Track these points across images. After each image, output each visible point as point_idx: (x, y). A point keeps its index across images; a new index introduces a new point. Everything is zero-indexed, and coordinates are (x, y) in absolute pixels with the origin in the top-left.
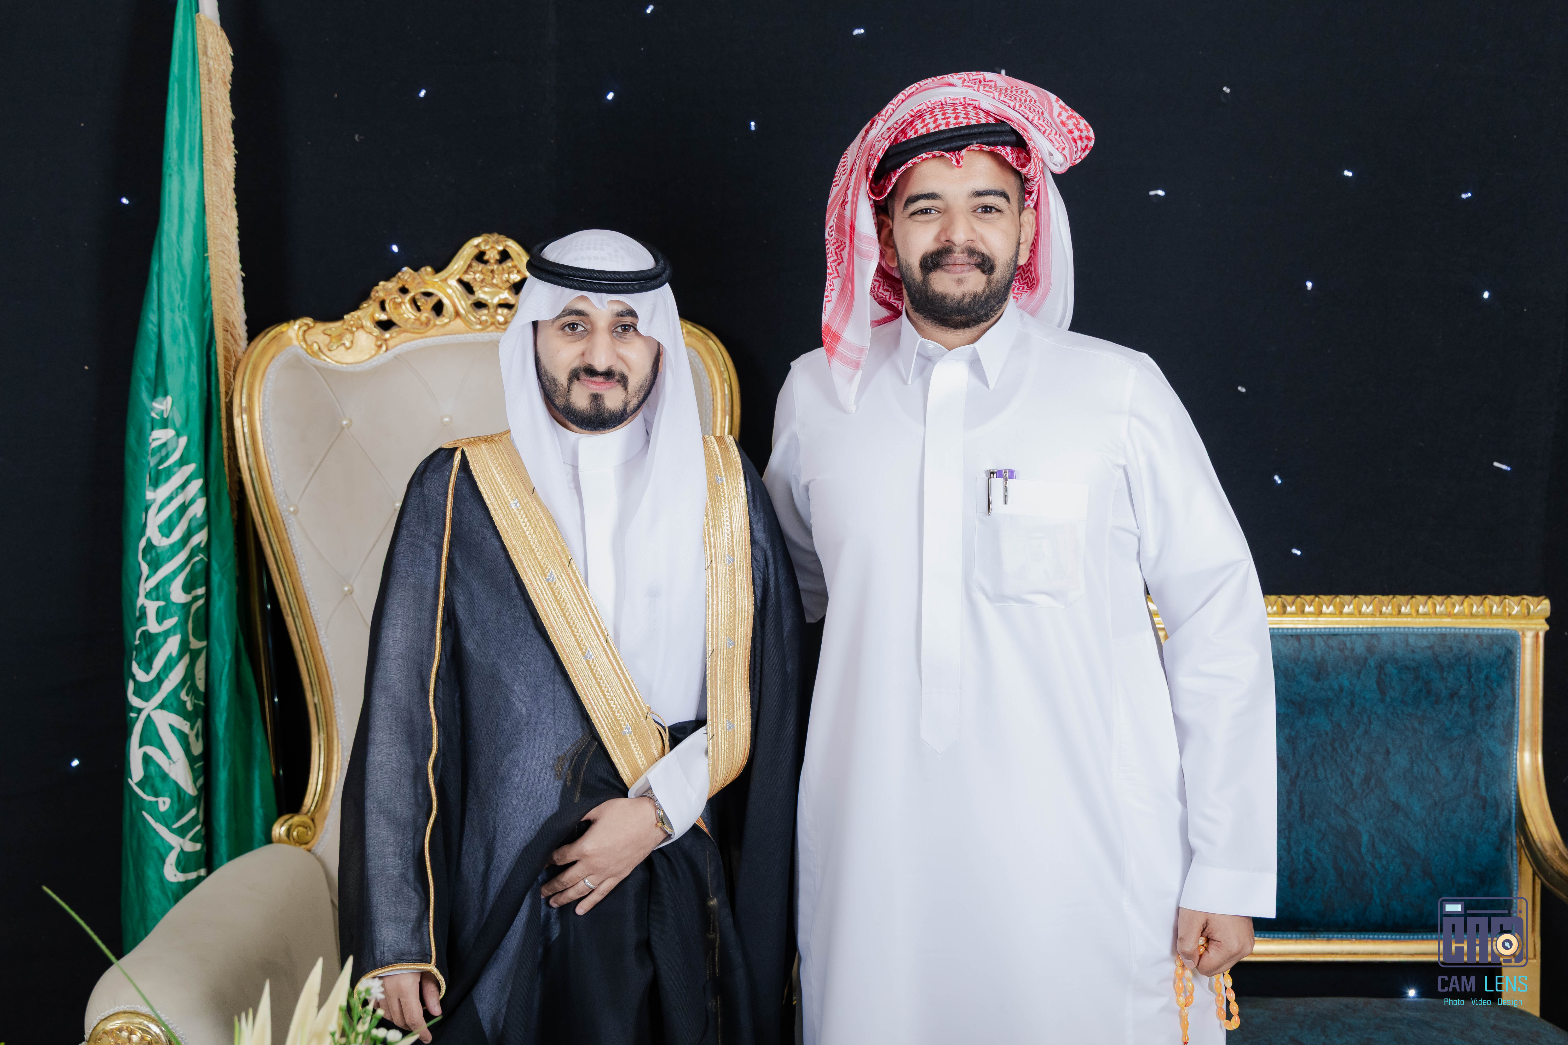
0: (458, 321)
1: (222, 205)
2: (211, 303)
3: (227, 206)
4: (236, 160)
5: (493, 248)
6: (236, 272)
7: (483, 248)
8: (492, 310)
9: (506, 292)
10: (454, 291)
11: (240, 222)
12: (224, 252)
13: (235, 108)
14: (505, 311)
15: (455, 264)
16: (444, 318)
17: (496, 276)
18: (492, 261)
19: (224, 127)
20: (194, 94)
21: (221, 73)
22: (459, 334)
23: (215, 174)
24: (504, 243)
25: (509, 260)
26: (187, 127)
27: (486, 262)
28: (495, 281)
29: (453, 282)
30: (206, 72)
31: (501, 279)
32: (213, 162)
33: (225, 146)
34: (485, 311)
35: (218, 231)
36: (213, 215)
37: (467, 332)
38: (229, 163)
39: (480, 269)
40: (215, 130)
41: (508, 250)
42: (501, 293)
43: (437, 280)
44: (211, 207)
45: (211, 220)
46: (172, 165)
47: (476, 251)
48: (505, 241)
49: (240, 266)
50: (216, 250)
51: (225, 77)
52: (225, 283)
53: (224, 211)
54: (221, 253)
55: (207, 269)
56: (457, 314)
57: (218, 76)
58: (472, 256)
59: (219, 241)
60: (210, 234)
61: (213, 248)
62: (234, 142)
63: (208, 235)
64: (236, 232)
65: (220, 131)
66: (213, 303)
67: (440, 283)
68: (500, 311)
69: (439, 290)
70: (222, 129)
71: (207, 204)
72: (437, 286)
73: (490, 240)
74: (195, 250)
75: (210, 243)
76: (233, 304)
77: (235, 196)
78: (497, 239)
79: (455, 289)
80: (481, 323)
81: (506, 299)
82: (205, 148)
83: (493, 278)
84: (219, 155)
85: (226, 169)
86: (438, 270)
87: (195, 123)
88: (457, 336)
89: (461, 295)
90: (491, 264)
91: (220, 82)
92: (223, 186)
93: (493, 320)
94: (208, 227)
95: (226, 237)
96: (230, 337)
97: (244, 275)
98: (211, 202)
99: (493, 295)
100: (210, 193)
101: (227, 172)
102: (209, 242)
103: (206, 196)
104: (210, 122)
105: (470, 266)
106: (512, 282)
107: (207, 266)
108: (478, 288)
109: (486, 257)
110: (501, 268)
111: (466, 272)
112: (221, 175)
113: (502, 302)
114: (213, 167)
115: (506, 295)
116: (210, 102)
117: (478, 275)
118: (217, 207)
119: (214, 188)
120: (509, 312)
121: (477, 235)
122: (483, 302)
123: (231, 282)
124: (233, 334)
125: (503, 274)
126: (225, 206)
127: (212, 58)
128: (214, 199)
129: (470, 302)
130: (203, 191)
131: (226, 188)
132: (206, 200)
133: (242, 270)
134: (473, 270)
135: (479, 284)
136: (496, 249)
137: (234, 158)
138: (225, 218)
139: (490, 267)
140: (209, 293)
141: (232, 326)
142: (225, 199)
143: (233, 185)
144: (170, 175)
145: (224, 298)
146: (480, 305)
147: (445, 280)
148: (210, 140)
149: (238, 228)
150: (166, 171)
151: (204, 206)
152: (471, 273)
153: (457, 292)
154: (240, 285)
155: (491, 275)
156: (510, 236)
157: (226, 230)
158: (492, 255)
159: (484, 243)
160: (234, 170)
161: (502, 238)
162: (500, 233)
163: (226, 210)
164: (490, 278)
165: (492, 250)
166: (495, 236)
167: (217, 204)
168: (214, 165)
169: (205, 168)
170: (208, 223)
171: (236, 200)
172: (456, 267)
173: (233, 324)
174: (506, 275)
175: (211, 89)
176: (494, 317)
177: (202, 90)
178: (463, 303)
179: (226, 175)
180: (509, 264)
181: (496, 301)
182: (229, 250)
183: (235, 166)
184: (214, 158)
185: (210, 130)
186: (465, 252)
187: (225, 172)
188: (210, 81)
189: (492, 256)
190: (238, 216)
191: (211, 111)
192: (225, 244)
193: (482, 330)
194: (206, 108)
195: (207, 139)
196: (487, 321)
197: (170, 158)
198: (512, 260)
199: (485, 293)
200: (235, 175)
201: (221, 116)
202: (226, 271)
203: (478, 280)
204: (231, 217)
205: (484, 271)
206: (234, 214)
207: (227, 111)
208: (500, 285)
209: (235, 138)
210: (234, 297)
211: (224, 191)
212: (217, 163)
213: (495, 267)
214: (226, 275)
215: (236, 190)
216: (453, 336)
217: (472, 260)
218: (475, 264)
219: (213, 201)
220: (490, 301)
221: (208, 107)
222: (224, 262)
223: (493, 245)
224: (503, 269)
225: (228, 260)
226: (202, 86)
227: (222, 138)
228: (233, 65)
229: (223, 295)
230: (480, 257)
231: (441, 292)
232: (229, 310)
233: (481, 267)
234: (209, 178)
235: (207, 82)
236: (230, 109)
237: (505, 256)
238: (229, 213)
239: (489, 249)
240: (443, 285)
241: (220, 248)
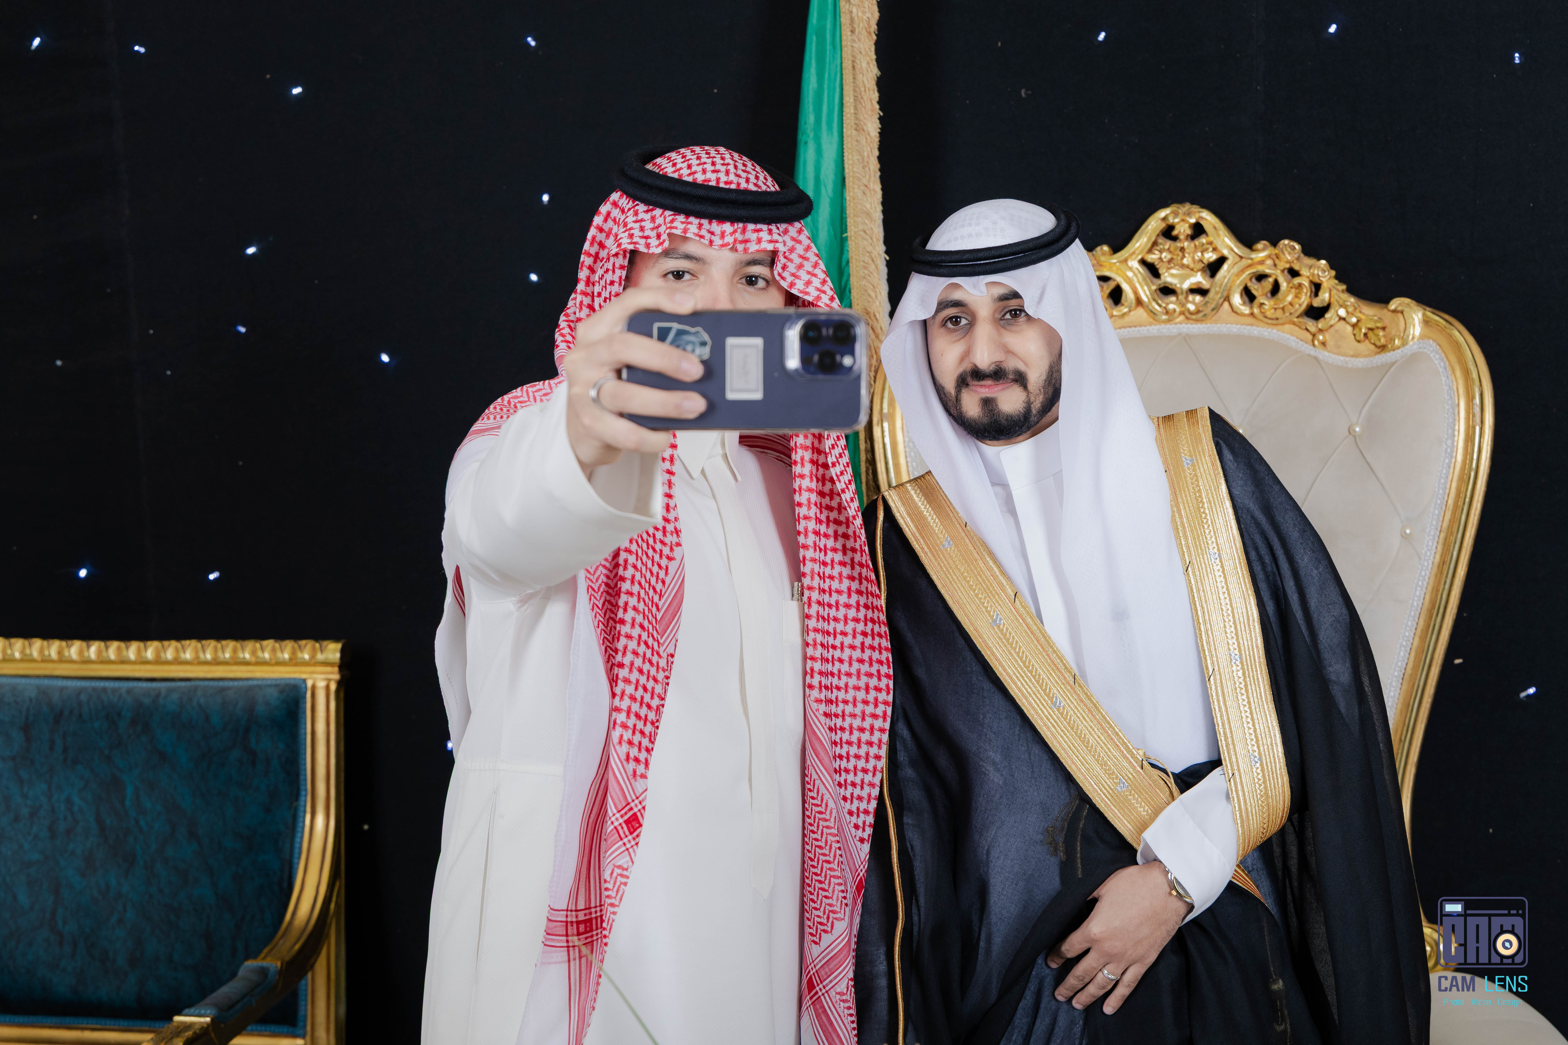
0: (1140, 311)
1: (864, 177)
2: (850, 292)
3: (870, 177)
4: (881, 123)
5: (1183, 220)
6: (879, 254)
7: (1171, 220)
8: (1181, 297)
9: (1199, 274)
10: (1135, 275)
11: (884, 196)
12: (865, 232)
13: (881, 62)
14: (1198, 298)
15: (1137, 242)
16: (1123, 307)
17: (1187, 255)
18: (1182, 237)
19: (868, 85)
20: (834, 48)
21: (865, 22)
22: (1140, 326)
23: (857, 141)
24: (1197, 215)
25: (1204, 236)
26: (826, 86)
27: (1175, 239)
28: (1185, 261)
29: (1134, 264)
30: (848, 21)
31: (1193, 258)
32: (855, 126)
33: (869, 106)
34: (1173, 299)
35: (859, 207)
36: (854, 188)
37: (1151, 324)
38: (873, 127)
39: (1167, 247)
40: (857, 89)
41: (1202, 222)
42: (1192, 276)
43: (1114, 261)
44: (851, 179)
45: (852, 194)
46: (808, 131)
47: (1163, 225)
48: (1199, 212)
49: (884, 248)
50: (856, 230)
51: (870, 26)
52: (866, 268)
53: (866, 183)
54: (862, 233)
55: (845, 252)
56: (1139, 302)
57: (861, 25)
58: (1158, 232)
59: (859, 219)
60: (850, 211)
61: (853, 228)
62: (879, 103)
63: (848, 212)
64: (880, 208)
65: (863, 89)
66: (852, 291)
67: (1118, 264)
68: (1191, 298)
69: (1117, 273)
70: (865, 87)
71: (847, 176)
72: (1114, 268)
73: (1180, 211)
74: (831, 229)
75: (850, 221)
76: (876, 292)
77: (878, 166)
78: (1188, 210)
79: (1137, 272)
80: (1167, 313)
81: (1200, 283)
82: (846, 110)
83: (1184, 257)
84: (862, 118)
85: (869, 134)
86: (1116, 249)
87: (835, 80)
88: (1138, 328)
89: (1144, 279)
90: (1180, 240)
91: (864, 32)
92: (866, 154)
93: (1183, 309)
94: (848, 203)
95: (868, 215)
96: (871, 331)
97: (888, 258)
98: (851, 174)
99: (1184, 278)
100: (850, 162)
101: (871, 137)
102: (848, 220)
103: (846, 166)
104: (851, 80)
105: (1155, 244)
106: (1206, 262)
107: (846, 249)
108: (1164, 271)
109: (1175, 233)
110: (1192, 245)
111: (1150, 251)
112: (864, 142)
113: (1194, 287)
114: (854, 132)
115: (1199, 279)
116: (853, 56)
117: (1164, 255)
118: (859, 179)
119: (856, 157)
120: (1202, 299)
121: (1165, 205)
122: (1170, 287)
123: (873, 267)
124: (875, 328)
125: (1195, 252)
126: (867, 177)
127: (855, 5)
128: (855, 169)
129: (1154, 288)
130: (843, 161)
131: (868, 156)
132: (847, 171)
133: (886, 252)
134: (1158, 248)
135: (1166, 265)
136: (1188, 222)
137: (878, 121)
138: (867, 192)
139: (1179, 245)
140: (848, 280)
141: (873, 318)
142: (867, 169)
143: (877, 153)
144: (806, 143)
145: (865, 285)
146: (1167, 291)
147: (1126, 261)
148: (852, 100)
149: (883, 204)
150: (801, 137)
151: (843, 179)
152: (1157, 252)
153: (1139, 275)
154: (884, 270)
155: (1181, 254)
156: (1204, 206)
157: (868, 206)
158: (1183, 229)
159: (1172, 215)
160: (878, 135)
161: (1195, 208)
162: (1192, 203)
163: (869, 182)
164: (1179, 258)
165: (1182, 224)
166: (1187, 206)
167: (858, 175)
168: (856, 130)
169: (845, 135)
170: (848, 198)
171: (880, 170)
172: (1138, 245)
173: (875, 316)
174: (1199, 254)
175: (854, 41)
176: (1183, 305)
177: (844, 43)
178: (1146, 288)
179: (869, 141)
180: (1203, 240)
181: (1186, 285)
182: (872, 229)
183: (879, 130)
184: (856, 122)
185: (852, 89)
186: (1150, 227)
187: (868, 137)
188: (853, 32)
189: (1182, 231)
190: (882, 189)
191: (854, 67)
192: (867, 221)
193: (1169, 321)
194: (847, 64)
195: (849, 99)
196: (1175, 310)
197: (805, 123)
198: (1207, 235)
199: (1173, 275)
200: (880, 141)
201: (865, 72)
202: (868, 254)
203: (1165, 260)
204: (873, 190)
205: (1172, 249)
206: (877, 187)
207: (872, 66)
208: (1192, 266)
209: (879, 97)
210: (875, 285)
211: (866, 159)
212: (859, 128)
213: (1186, 244)
214: (867, 259)
215: (880, 158)
216: (1133, 329)
217: (1158, 235)
218: (1161, 240)
219: (853, 172)
220: (1178, 285)
221: (850, 62)
222: (865, 243)
223: (1184, 218)
224: (1195, 245)
225: (870, 241)
226: (844, 38)
227: (865, 98)
228: (879, 12)
229: (864, 282)
230: (1168, 233)
231: (1120, 276)
232: (870, 299)
233: (1168, 244)
234: (849, 146)
235: (849, 33)
236: (875, 63)
237: (1198, 230)
238: (871, 186)
239: (1178, 223)
240: (1123, 267)
241: (861, 227)
